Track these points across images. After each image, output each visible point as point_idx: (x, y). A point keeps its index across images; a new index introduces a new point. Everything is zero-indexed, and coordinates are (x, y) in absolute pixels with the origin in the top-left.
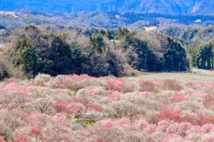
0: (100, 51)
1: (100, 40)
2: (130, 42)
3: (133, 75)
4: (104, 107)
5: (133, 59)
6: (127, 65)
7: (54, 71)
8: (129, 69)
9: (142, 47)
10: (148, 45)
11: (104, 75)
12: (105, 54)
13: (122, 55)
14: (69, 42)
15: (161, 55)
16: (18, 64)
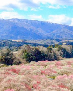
0: (51, 52)
1: (51, 49)
2: (60, 49)
3: (62, 59)
4: (57, 71)
5: (61, 54)
6: (60, 56)
7: (37, 60)
8: (61, 58)
9: (64, 50)
10: (66, 49)
12: (52, 53)
13: (58, 53)
14: (40, 50)
15: (70, 52)
16: (24, 58)
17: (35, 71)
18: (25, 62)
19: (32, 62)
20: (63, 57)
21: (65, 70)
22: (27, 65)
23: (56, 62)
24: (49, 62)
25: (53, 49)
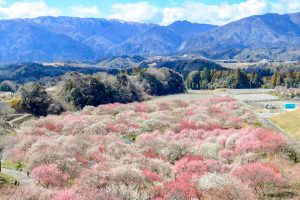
0: (125, 85)
1: (124, 77)
2: (144, 77)
3: (149, 99)
5: (147, 88)
6: (144, 93)
7: (96, 103)
8: (147, 96)
9: (152, 79)
10: (157, 77)
11: (130, 102)
12: (128, 88)
13: (139, 86)
14: (103, 81)
15: (166, 83)
16: (69, 100)
17: (94, 125)
18: (72, 107)
19: (87, 108)
20: (152, 93)
21: (157, 121)
22: (78, 113)
23: (135, 104)
24: (123, 105)
25: (128, 77)
